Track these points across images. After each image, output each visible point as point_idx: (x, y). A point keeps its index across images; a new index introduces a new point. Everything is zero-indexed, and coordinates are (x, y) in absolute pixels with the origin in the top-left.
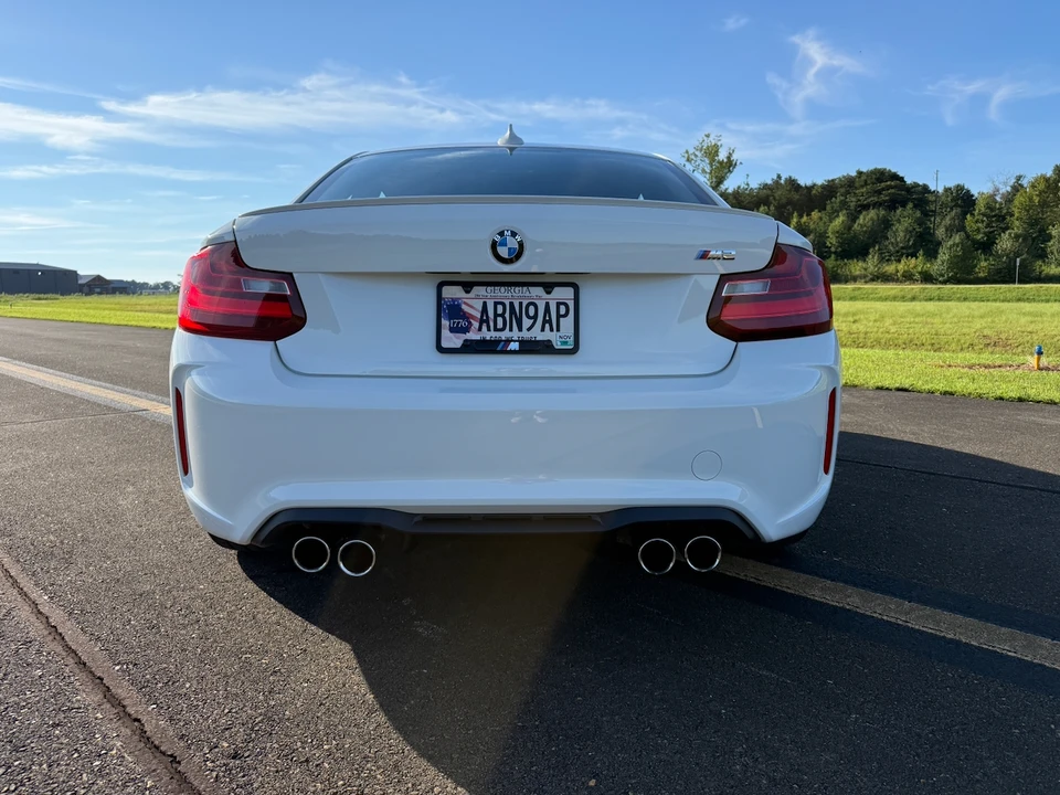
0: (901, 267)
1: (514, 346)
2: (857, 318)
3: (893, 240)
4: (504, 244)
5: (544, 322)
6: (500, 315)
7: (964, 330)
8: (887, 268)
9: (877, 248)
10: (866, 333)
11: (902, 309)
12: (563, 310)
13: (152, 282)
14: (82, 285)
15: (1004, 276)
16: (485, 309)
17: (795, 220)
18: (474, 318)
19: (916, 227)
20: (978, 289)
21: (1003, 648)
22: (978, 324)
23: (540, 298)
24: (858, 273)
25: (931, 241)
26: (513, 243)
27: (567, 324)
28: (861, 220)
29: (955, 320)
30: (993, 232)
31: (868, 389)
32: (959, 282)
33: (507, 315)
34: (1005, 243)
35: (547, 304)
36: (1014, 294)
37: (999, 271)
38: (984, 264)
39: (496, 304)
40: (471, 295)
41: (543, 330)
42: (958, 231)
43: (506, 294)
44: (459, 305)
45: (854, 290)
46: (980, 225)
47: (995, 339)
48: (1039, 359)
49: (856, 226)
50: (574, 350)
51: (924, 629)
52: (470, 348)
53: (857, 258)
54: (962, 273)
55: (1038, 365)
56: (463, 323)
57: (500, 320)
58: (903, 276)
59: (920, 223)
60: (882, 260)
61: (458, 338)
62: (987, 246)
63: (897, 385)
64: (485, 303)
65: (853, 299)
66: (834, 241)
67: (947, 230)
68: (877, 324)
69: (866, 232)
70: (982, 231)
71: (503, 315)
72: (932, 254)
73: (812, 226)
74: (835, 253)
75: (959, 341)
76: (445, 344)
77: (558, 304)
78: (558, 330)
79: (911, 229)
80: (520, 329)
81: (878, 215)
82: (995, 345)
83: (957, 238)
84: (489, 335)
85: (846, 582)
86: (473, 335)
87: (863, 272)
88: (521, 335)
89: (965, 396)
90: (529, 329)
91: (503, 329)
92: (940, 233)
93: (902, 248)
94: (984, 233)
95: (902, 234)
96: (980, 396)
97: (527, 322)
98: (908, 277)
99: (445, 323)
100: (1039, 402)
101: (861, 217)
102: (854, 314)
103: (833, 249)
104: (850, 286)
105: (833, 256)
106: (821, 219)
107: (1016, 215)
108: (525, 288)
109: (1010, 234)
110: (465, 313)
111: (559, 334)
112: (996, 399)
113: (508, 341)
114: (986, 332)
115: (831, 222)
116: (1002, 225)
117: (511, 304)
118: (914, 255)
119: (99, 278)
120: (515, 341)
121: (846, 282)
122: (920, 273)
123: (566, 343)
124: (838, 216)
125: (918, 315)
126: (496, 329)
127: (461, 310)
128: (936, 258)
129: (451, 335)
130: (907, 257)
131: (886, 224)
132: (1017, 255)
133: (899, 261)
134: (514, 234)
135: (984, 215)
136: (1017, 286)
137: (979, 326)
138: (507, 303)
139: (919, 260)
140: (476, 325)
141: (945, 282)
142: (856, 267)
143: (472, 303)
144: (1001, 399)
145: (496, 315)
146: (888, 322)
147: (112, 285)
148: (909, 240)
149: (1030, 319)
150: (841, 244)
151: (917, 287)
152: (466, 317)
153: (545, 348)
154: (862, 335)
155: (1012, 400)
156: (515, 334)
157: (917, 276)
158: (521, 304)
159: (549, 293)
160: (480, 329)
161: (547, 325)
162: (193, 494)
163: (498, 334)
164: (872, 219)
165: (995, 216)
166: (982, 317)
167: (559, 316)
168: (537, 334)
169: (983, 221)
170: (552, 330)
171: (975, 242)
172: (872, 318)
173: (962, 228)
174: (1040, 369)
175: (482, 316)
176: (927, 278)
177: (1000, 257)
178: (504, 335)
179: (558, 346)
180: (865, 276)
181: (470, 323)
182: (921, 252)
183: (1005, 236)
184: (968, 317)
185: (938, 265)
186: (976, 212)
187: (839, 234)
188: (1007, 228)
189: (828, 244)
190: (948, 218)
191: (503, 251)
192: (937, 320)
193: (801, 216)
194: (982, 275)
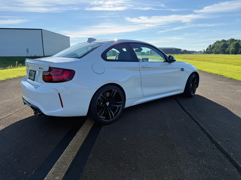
14: (182, 52)
147: (188, 52)
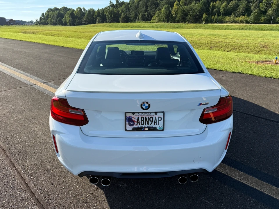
0: (240, 19)
1: (146, 129)
2: (227, 37)
3: (239, 10)
4: (144, 105)
5: (155, 122)
6: (142, 121)
7: (256, 42)
8: (236, 19)
9: (234, 13)
10: (229, 43)
11: (239, 34)
12: (160, 119)
13: (27, 21)
15: (268, 22)
16: (138, 119)
17: (212, 4)
18: (135, 121)
19: (246, 6)
20: (260, 26)
21: (264, 190)
22: (260, 40)
23: (154, 116)
24: (228, 20)
25: (249, 11)
26: (147, 105)
27: (161, 123)
28: (230, 4)
29: (254, 38)
30: (267, 8)
31: (230, 72)
32: (256, 23)
33: (144, 120)
34: (270, 12)
35: (156, 117)
36: (270, 28)
37: (267, 20)
38: (263, 18)
39: (141, 117)
40: (134, 115)
41: (154, 124)
42: (257, 8)
43: (144, 115)
44: (131, 118)
45: (227, 26)
46: (264, 6)
47: (264, 45)
48: (276, 61)
49: (229, 6)
50: (163, 130)
51: (245, 183)
52: (134, 130)
53: (228, 15)
54: (257, 21)
55: (276, 62)
56: (132, 123)
57: (142, 122)
58: (240, 21)
59: (247, 5)
60: (235, 16)
61: (131, 127)
62: (264, 12)
63: (238, 71)
64: (138, 117)
65: (226, 29)
66: (222, 10)
67: (254, 7)
68: (232, 40)
69: (231, 8)
70: (264, 8)
71: (143, 121)
72: (249, 15)
73: (217, 6)
74: (222, 14)
75: (254, 46)
76: (127, 129)
77: (159, 117)
78: (159, 125)
79: (244, 7)
80: (148, 124)
81: (235, 2)
82: (263, 47)
83: (257, 10)
84: (139, 126)
85: (226, 164)
86: (135, 126)
87: (229, 20)
88: (148, 126)
89: (256, 76)
90: (150, 124)
91: (143, 124)
92: (252, 8)
93: (241, 13)
94: (265, 8)
95: (241, 8)
96: (260, 76)
97: (150, 122)
98: (242, 22)
99: (127, 123)
100: (275, 78)
101: (231, 3)
102: (226, 36)
103: (222, 13)
104: (225, 25)
105: (221, 15)
106: (219, 3)
107: (274, 3)
108: (149, 113)
109: (272, 9)
110: (133, 120)
111: (159, 126)
112: (264, 77)
113: (145, 128)
114: (262, 43)
115: (222, 4)
116: (270, 6)
117: (146, 117)
118: (244, 15)
119: (12, 20)
120: (147, 128)
121: (224, 23)
122: (245, 21)
123: (160, 128)
124: (224, 3)
125: (244, 37)
126: (141, 124)
127: (132, 119)
128: (250, 16)
129: (129, 126)
130: (242, 16)
131: (237, 5)
132: (273, 15)
133: (240, 17)
134: (147, 103)
135: (265, 3)
136: (271, 25)
137: (260, 41)
138: (144, 117)
139: (245, 17)
140: (136, 123)
141: (251, 23)
142: (228, 18)
143: (135, 118)
144: (265, 77)
145: (141, 120)
146: (235, 39)
148: (243, 11)
149: (273, 38)
150: (224, 11)
151: (244, 25)
152: (133, 121)
153: (155, 129)
154: (228, 44)
155: (268, 77)
156: (147, 126)
157: (244, 22)
158: (148, 117)
159: (156, 114)
160: (137, 124)
161: (156, 123)
162: (60, 159)
163: (142, 126)
164: (234, 4)
165: (268, 3)
166: (261, 37)
167: (159, 121)
168: (153, 126)
169: (265, 5)
170: (157, 125)
171: (261, 11)
172: (231, 38)
173: (258, 7)
174: (276, 63)
175: (137, 121)
176: (247, 22)
177: (268, 16)
178: (143, 126)
179: (158, 129)
180: (230, 21)
181: (134, 123)
182: (246, 14)
183: (270, 10)
184: (257, 37)
185: (250, 19)
186: (263, 2)
187: (224, 8)
188: (271, 7)
189: (220, 11)
190: (255, 3)
191: (144, 107)
192: (249, 38)
193: (213, 3)
194: (262, 21)
